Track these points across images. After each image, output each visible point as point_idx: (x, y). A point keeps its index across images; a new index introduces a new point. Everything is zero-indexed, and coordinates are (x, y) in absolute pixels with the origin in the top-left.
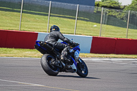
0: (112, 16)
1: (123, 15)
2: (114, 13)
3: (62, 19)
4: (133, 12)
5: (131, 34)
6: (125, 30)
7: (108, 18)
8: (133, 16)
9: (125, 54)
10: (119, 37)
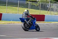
0: (33, 5)
1: (38, 4)
2: (34, 4)
3: (12, 7)
4: (42, 3)
5: (42, 12)
6: (39, 11)
7: (32, 6)
8: (42, 5)
9: (39, 21)
10: (36, 14)
